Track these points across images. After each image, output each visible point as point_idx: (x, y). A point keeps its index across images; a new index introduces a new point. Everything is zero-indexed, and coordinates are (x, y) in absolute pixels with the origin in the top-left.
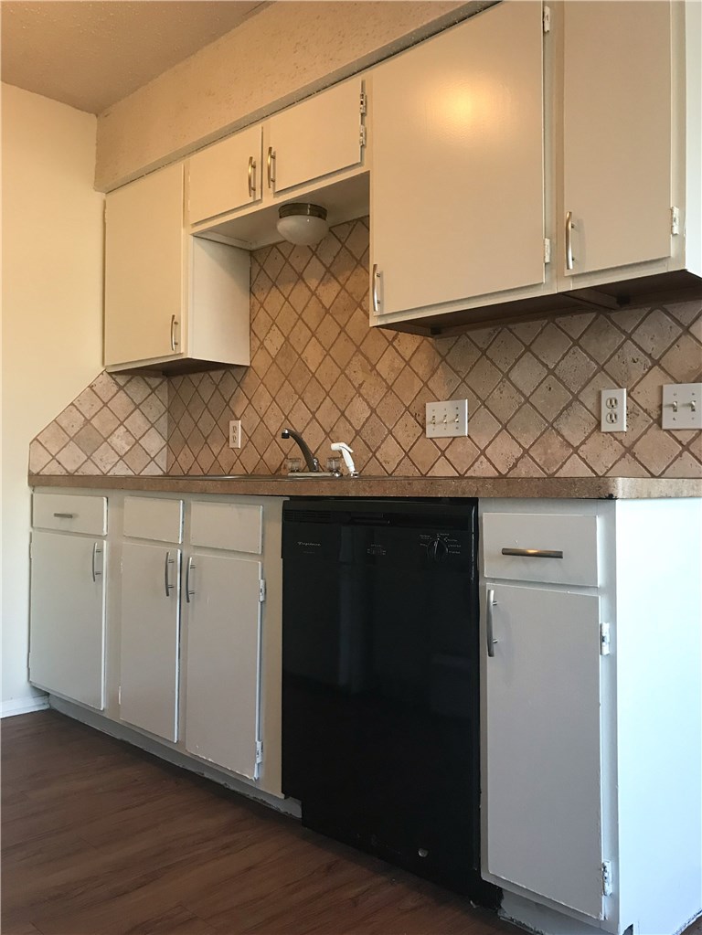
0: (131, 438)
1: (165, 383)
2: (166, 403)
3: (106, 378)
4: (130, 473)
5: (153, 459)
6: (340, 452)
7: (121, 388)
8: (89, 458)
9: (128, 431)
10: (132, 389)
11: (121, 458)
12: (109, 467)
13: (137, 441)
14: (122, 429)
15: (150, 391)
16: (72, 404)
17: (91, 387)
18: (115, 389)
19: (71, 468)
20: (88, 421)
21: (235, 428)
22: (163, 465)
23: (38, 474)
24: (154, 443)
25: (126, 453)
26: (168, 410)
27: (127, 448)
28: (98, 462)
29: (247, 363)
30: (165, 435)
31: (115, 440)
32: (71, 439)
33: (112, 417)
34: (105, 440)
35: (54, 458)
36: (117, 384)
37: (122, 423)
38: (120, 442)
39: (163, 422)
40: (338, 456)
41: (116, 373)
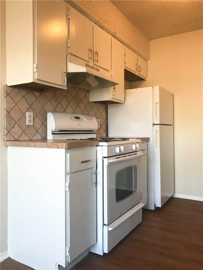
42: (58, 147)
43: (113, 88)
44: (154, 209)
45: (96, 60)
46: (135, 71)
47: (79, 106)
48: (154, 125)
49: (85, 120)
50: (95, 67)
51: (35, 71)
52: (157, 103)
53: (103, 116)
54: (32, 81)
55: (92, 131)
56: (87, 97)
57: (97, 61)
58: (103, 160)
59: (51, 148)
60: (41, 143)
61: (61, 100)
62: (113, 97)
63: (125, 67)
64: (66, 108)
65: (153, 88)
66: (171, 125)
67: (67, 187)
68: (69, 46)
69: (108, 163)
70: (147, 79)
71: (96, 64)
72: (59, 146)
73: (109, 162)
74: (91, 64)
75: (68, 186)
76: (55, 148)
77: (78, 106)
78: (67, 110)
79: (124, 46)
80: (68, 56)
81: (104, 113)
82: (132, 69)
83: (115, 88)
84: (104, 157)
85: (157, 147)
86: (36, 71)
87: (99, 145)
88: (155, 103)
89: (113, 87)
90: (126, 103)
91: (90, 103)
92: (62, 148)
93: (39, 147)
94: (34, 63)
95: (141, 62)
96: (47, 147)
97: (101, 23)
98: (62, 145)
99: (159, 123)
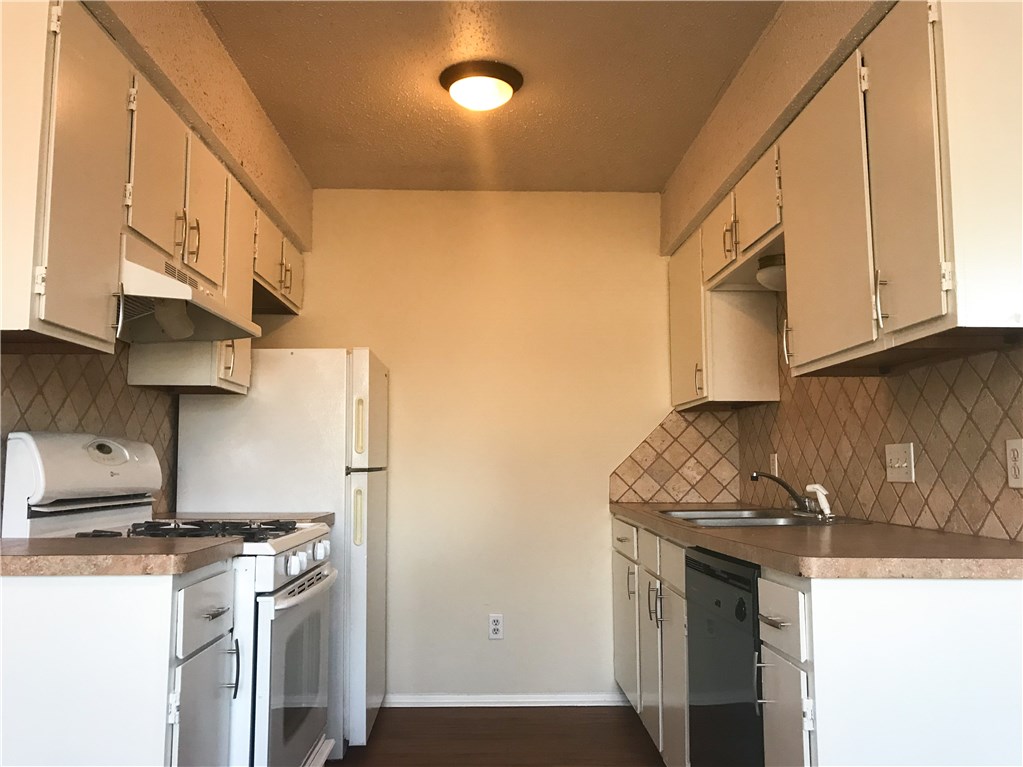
0: (702, 469)
1: (735, 416)
2: (737, 435)
3: (675, 417)
4: (703, 501)
5: (725, 487)
6: (815, 493)
7: (690, 424)
8: (662, 487)
9: (698, 462)
10: (701, 424)
11: (693, 487)
12: (681, 496)
13: (708, 471)
14: (693, 461)
15: (719, 424)
16: (645, 441)
17: (661, 425)
18: (684, 425)
19: (647, 496)
20: (659, 456)
21: (774, 460)
22: (737, 492)
23: (617, 502)
24: (726, 472)
25: (697, 482)
26: (739, 441)
27: (699, 478)
28: (671, 491)
29: (778, 399)
30: (737, 464)
31: (685, 471)
32: (645, 471)
33: (682, 450)
34: (677, 471)
35: (630, 487)
36: (686, 420)
37: (692, 456)
38: (692, 472)
39: (735, 453)
40: (814, 497)
41: (683, 411)
42: (145, 569)
43: (228, 346)
44: (342, 757)
45: (192, 253)
46: (277, 286)
47: (97, 401)
48: (349, 471)
49: (124, 456)
50: (189, 273)
51: (36, 291)
52: (360, 402)
53: (162, 436)
54: (27, 328)
55: (143, 496)
56: (121, 369)
57: (196, 253)
58: (257, 604)
59: (113, 574)
60: (62, 557)
61: (46, 381)
62: (226, 374)
63: (255, 272)
64: (58, 411)
65: (348, 353)
66: (380, 469)
67: (174, 710)
68: (129, 203)
69: (276, 610)
70: (300, 313)
71: (190, 265)
72: (152, 565)
73: (277, 608)
74: (177, 264)
75: (178, 704)
76: (133, 574)
77: (94, 401)
78: (60, 420)
79: (253, 202)
80: (124, 237)
81: (166, 426)
82: (271, 280)
83: (232, 346)
84: (259, 594)
85: (358, 542)
86: (42, 293)
87: (244, 553)
88: (355, 399)
89: (230, 342)
90: (253, 394)
91: (130, 388)
92: (164, 572)
93: (54, 574)
94: (35, 263)
95: (291, 257)
96: (93, 574)
97: (213, 130)
98: (164, 562)
99: (367, 467)
